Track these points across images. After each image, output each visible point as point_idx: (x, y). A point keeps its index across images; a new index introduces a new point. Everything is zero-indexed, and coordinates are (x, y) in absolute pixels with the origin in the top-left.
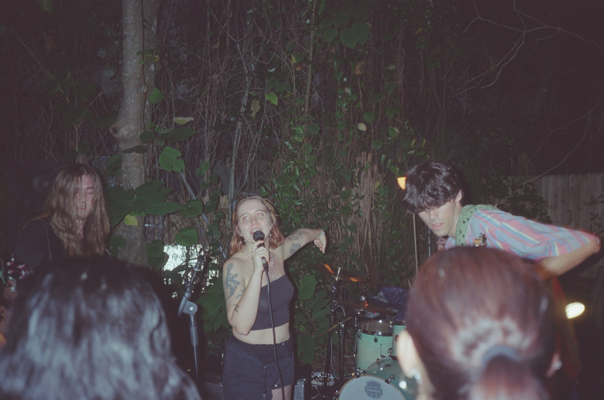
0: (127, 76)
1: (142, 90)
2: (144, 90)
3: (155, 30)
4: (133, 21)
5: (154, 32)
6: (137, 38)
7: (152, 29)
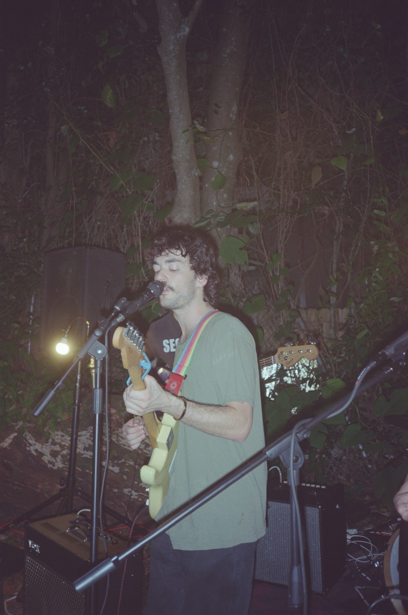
0: (176, 159)
1: (193, 173)
2: (195, 173)
3: (234, 117)
4: (176, 96)
5: (234, 119)
6: (182, 115)
7: (231, 115)
